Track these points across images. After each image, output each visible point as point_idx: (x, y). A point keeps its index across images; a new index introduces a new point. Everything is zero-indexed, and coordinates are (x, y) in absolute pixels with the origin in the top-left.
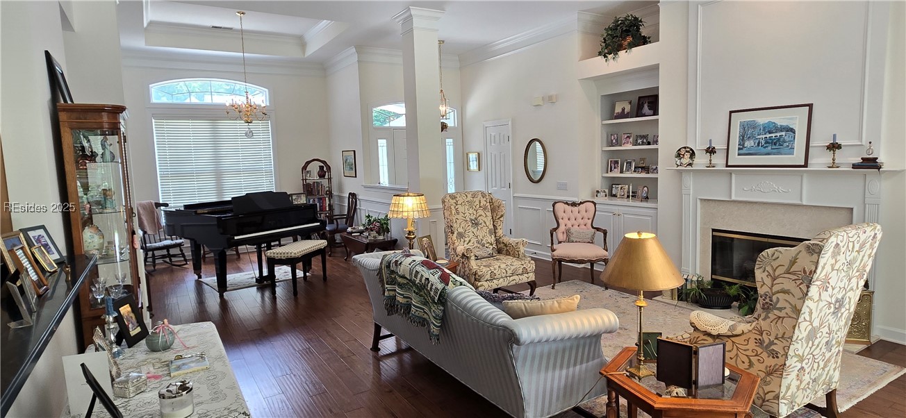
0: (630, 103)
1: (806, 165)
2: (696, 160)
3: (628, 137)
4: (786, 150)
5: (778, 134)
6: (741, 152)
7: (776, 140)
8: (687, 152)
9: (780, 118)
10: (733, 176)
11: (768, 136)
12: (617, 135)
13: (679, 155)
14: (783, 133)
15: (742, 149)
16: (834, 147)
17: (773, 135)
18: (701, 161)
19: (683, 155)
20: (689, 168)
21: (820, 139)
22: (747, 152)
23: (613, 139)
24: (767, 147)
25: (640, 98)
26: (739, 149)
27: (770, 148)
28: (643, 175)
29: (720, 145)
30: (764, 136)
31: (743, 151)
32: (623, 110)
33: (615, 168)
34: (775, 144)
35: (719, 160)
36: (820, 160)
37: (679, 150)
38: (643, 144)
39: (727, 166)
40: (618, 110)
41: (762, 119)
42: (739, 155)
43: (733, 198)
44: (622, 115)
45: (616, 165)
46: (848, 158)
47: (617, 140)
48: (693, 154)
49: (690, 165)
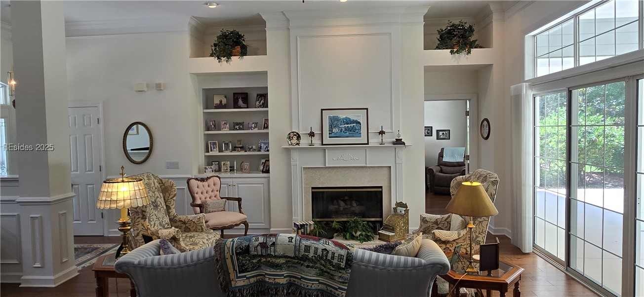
0: (226, 97)
1: (368, 144)
2: (301, 141)
3: (225, 123)
4: (358, 135)
5: (352, 125)
6: (330, 135)
7: (353, 128)
8: (294, 135)
9: (352, 115)
10: (327, 151)
11: (346, 126)
12: (215, 121)
13: (290, 138)
14: (355, 125)
15: (331, 134)
16: (382, 133)
17: (349, 125)
18: (305, 142)
19: (292, 137)
20: (297, 146)
21: (374, 128)
22: (334, 136)
23: (210, 124)
24: (346, 132)
25: (234, 94)
26: (329, 133)
27: (348, 133)
28: (242, 153)
29: (317, 131)
30: (344, 126)
31: (333, 135)
32: (221, 102)
33: (214, 148)
34: (351, 131)
35: (316, 141)
36: (374, 141)
37: (289, 134)
38: (240, 129)
39: (323, 145)
40: (217, 101)
41: (342, 115)
42: (329, 137)
43: (327, 166)
44: (220, 106)
45: (215, 146)
46: (388, 139)
47: (215, 126)
48: (299, 137)
49: (298, 144)
